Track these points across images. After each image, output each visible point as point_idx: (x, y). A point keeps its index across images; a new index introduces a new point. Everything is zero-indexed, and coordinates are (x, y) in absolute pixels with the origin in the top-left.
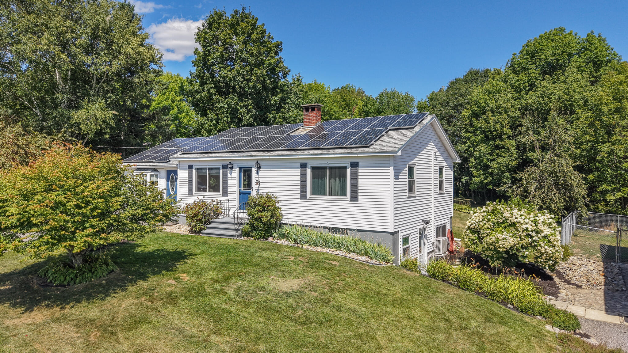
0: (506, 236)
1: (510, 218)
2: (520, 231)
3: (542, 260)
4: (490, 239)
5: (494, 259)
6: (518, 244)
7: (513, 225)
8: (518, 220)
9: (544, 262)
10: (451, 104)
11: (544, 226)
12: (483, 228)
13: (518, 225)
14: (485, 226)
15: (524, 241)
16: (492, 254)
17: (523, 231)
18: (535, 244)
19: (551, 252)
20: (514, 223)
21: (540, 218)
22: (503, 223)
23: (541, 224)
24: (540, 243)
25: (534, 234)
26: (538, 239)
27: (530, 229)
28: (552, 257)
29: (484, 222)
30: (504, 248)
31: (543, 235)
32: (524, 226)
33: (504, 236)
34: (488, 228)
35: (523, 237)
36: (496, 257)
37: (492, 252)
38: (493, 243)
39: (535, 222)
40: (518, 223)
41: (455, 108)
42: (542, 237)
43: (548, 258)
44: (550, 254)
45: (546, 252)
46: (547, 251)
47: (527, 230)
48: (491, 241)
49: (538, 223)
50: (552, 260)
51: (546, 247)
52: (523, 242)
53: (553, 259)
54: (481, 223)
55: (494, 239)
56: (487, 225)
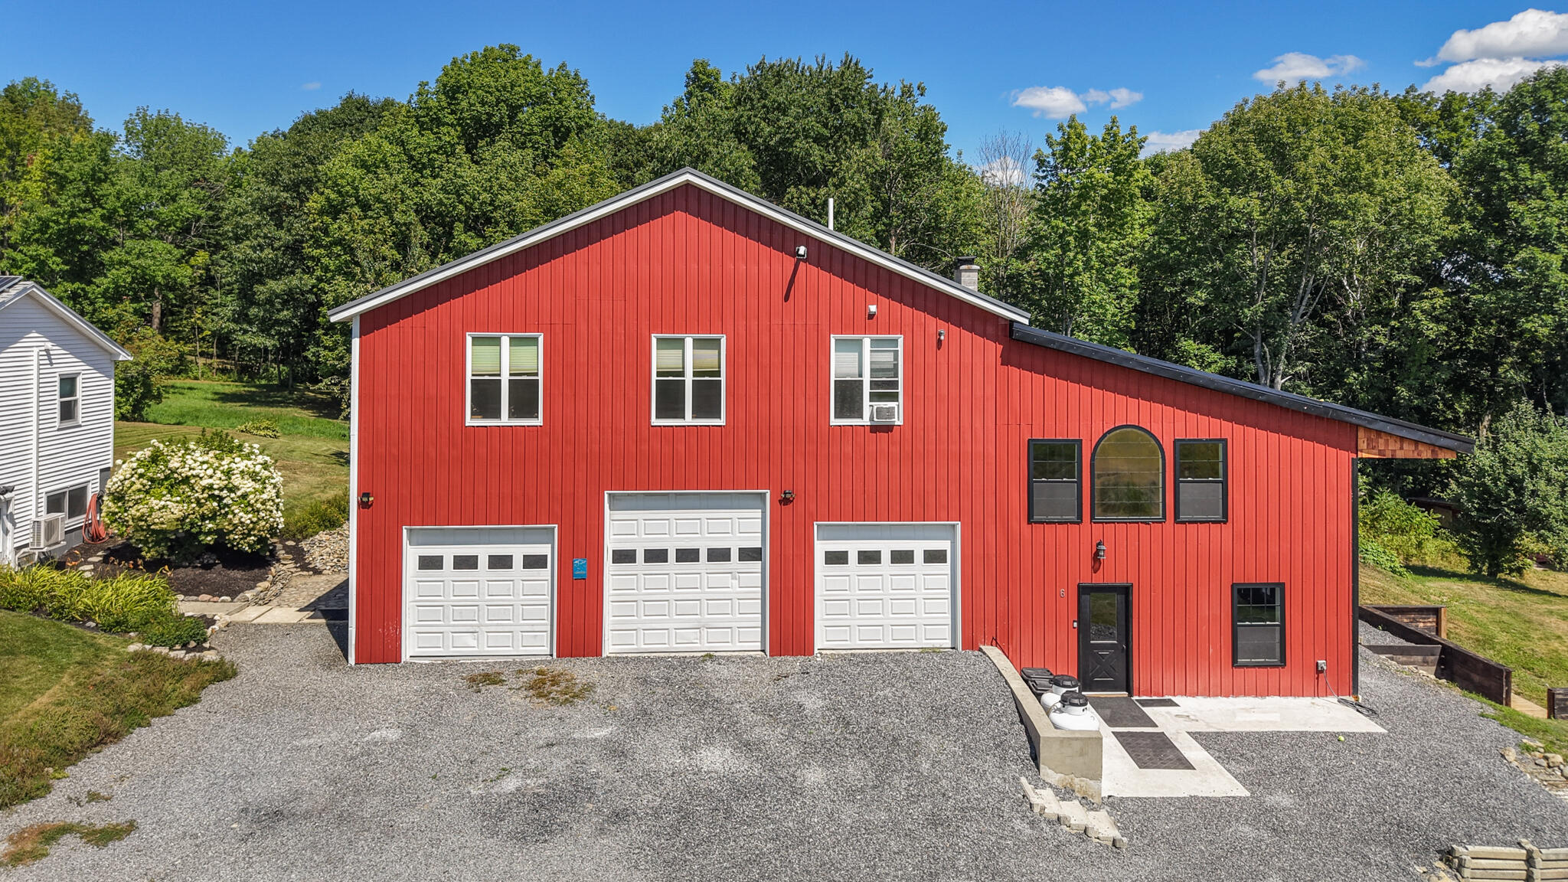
0: (168, 503)
1: (179, 471)
2: (197, 492)
3: (236, 537)
4: (138, 510)
5: (150, 545)
6: (194, 514)
7: (186, 480)
8: (194, 473)
9: (241, 539)
10: (285, 177)
11: (243, 478)
12: (130, 491)
13: (193, 481)
14: (133, 488)
15: (205, 507)
16: (145, 536)
17: (203, 491)
18: (227, 509)
19: (249, 522)
20: (187, 477)
21: (238, 465)
22: (167, 478)
23: (238, 476)
24: (232, 508)
25: (225, 493)
26: (230, 502)
27: (215, 487)
28: (253, 529)
29: (133, 479)
30: (162, 523)
31: (239, 493)
32: (205, 482)
33: (163, 503)
34: (139, 490)
35: (203, 501)
36: (152, 541)
37: (145, 533)
38: (143, 516)
39: (228, 473)
40: (194, 476)
41: (293, 187)
42: (238, 497)
43: (246, 531)
44: (248, 525)
45: (242, 523)
46: (243, 520)
47: (211, 487)
48: (138, 514)
49: (233, 474)
50: (255, 535)
51: (241, 514)
52: (205, 510)
53: (256, 532)
54: (127, 482)
55: (144, 510)
56: (138, 486)
